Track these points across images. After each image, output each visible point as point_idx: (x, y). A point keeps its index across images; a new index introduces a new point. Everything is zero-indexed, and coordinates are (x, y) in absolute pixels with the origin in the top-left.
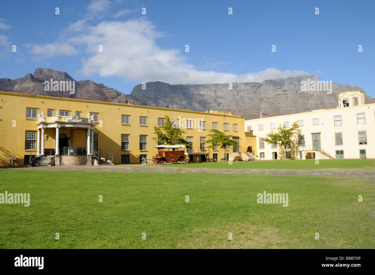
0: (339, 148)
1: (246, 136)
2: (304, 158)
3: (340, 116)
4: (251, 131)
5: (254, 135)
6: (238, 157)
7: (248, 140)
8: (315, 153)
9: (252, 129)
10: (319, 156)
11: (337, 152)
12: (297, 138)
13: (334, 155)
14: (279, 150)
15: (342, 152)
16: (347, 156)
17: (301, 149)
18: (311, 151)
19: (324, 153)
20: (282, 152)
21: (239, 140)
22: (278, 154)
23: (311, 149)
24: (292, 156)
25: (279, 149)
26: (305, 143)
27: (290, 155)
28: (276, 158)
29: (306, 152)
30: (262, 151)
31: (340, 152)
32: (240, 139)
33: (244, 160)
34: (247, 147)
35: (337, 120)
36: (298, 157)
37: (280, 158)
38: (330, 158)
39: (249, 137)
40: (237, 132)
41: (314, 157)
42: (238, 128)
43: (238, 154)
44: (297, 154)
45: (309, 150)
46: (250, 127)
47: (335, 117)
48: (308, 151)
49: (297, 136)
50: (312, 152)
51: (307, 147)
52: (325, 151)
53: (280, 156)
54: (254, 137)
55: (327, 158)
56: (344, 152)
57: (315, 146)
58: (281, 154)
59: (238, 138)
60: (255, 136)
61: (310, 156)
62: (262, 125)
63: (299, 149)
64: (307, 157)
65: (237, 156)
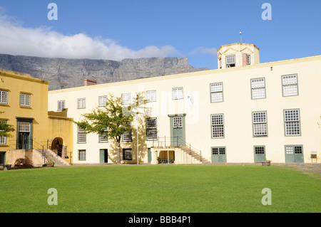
0: (218, 143)
1: (50, 118)
2: (154, 161)
3: (221, 84)
4: (64, 110)
5: (69, 116)
6: (22, 159)
7: (53, 126)
8: (174, 152)
9: (65, 107)
10: (181, 158)
11: (215, 151)
12: (144, 124)
13: (207, 155)
14: (111, 146)
15: (223, 151)
16: (232, 158)
17: (149, 143)
18: (166, 147)
19: (191, 153)
20: (116, 150)
21: (34, 125)
22: (110, 154)
23: (168, 144)
24: (134, 158)
25: (112, 143)
26: (158, 133)
27: (131, 156)
28: (106, 161)
29: (159, 150)
30: (82, 147)
31: (219, 150)
32: (37, 123)
33: (35, 166)
34: (52, 138)
35: (216, 91)
36: (145, 160)
37: (112, 160)
38: (201, 163)
39: (57, 120)
40: (30, 108)
41: (172, 160)
42: (33, 101)
43: (24, 153)
44: (143, 155)
45: (163, 146)
46: (63, 103)
47: (212, 85)
48: (162, 148)
49: (144, 120)
50: (168, 150)
51: (160, 140)
52: (193, 149)
53: (113, 157)
54: (68, 122)
55: (197, 162)
56: (227, 151)
57: (176, 139)
58: (114, 154)
59: (30, 120)
60: (70, 120)
61: (166, 157)
62: (84, 99)
63: (146, 145)
64: (160, 160)
65: (21, 157)
